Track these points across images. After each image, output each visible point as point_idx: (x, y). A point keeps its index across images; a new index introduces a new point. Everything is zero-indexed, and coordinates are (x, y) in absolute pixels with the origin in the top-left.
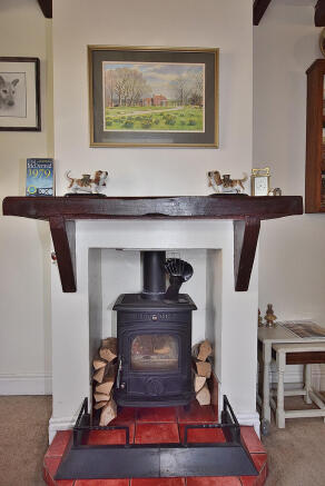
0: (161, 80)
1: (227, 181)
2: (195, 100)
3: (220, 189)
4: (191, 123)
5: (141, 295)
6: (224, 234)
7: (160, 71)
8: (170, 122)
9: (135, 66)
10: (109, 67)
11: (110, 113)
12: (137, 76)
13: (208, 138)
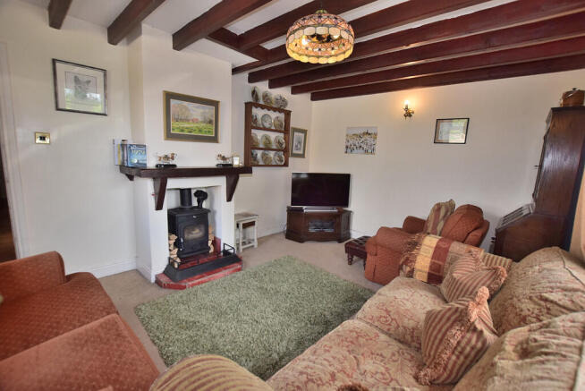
0: (197, 112)
1: (224, 158)
2: (210, 122)
3: (222, 162)
4: (209, 132)
5: (180, 208)
6: (221, 182)
7: (197, 107)
8: (200, 131)
9: (185, 103)
10: (173, 102)
11: (173, 124)
12: (186, 108)
13: (214, 139)
